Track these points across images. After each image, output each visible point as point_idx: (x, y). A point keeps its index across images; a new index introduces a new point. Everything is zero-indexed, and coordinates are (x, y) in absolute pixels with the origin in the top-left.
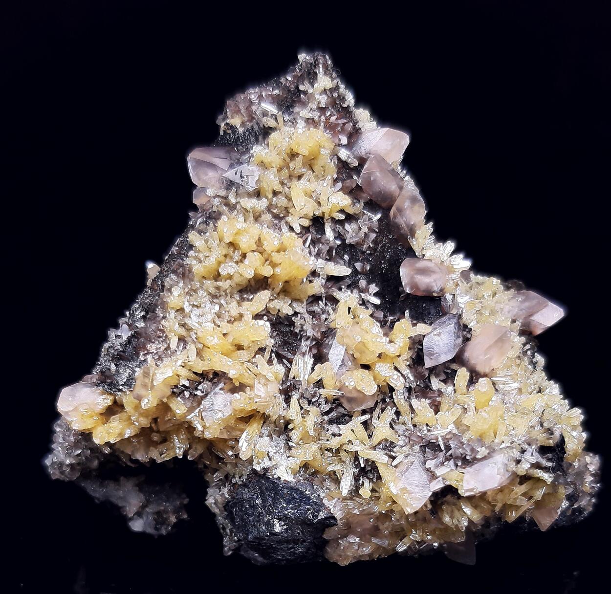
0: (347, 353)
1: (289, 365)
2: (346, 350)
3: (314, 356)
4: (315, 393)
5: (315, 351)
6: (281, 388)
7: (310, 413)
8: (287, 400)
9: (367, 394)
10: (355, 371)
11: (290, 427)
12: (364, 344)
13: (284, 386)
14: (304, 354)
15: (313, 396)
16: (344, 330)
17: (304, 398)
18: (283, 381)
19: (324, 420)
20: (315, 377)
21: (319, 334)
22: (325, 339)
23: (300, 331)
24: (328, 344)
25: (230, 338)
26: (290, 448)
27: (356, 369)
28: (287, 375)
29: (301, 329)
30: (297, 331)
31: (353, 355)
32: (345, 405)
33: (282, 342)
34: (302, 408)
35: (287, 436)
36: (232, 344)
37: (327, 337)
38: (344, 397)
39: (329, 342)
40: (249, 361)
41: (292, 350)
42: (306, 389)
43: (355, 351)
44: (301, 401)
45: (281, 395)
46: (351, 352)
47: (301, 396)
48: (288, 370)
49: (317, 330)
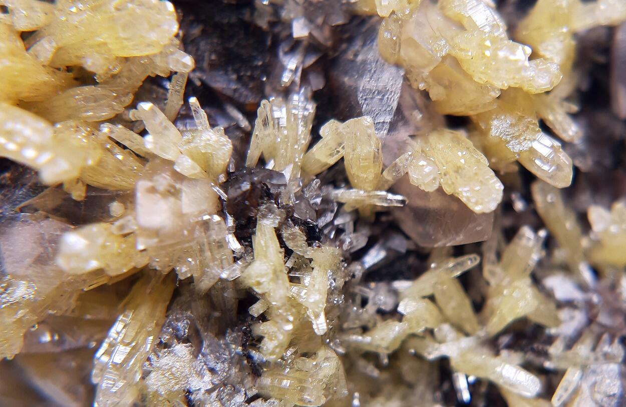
0: (410, 86)
1: (244, 123)
2: (406, 79)
3: (316, 96)
4: (326, 201)
5: (317, 83)
6: (224, 196)
7: (313, 264)
8: (245, 232)
9: (477, 209)
10: (434, 138)
11: (256, 309)
12: (456, 63)
13: (234, 193)
14: (286, 93)
15: (320, 213)
16: (401, 23)
17: (296, 222)
18: (229, 174)
19: (353, 276)
20: (323, 155)
21: (327, 32)
22: (344, 46)
23: (272, 24)
24: (353, 61)
25: (46, 49)
26: (256, 370)
27: (434, 129)
28: (240, 154)
29: (272, 19)
30: (263, 23)
31: (426, 94)
32: (408, 226)
33: (219, 55)
34: (288, 253)
35: (248, 334)
36: (54, 67)
37: (350, 40)
38: (407, 210)
39: (356, 55)
40: (115, 120)
41: (252, 78)
42: (300, 197)
43: (430, 81)
44: (285, 234)
45: (225, 218)
46: (422, 86)
47: (286, 219)
48: (243, 139)
49: (320, 20)
